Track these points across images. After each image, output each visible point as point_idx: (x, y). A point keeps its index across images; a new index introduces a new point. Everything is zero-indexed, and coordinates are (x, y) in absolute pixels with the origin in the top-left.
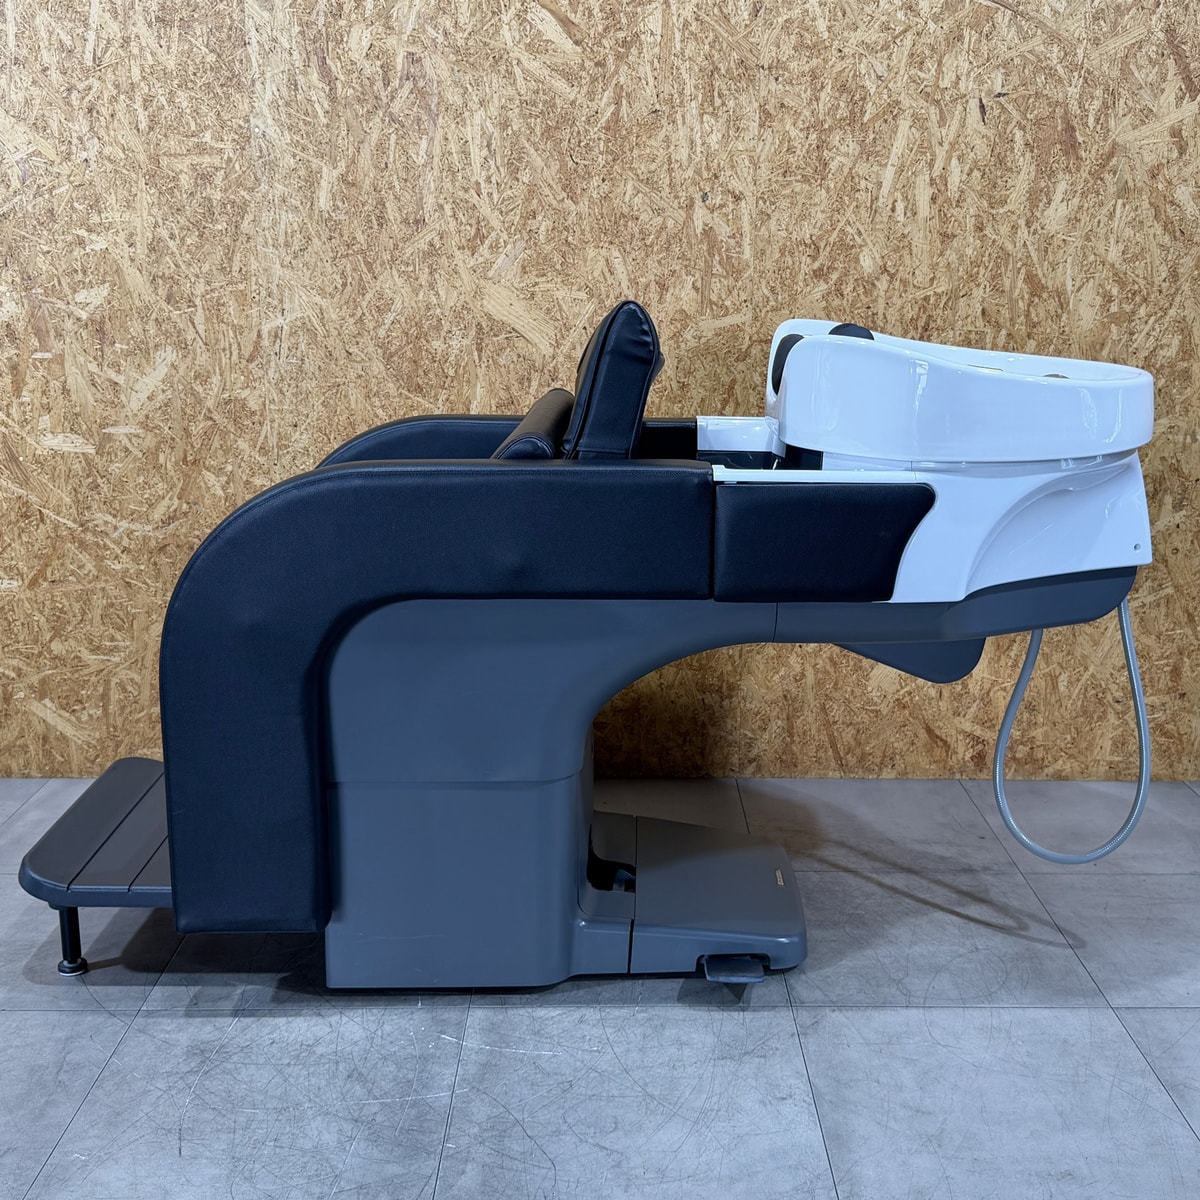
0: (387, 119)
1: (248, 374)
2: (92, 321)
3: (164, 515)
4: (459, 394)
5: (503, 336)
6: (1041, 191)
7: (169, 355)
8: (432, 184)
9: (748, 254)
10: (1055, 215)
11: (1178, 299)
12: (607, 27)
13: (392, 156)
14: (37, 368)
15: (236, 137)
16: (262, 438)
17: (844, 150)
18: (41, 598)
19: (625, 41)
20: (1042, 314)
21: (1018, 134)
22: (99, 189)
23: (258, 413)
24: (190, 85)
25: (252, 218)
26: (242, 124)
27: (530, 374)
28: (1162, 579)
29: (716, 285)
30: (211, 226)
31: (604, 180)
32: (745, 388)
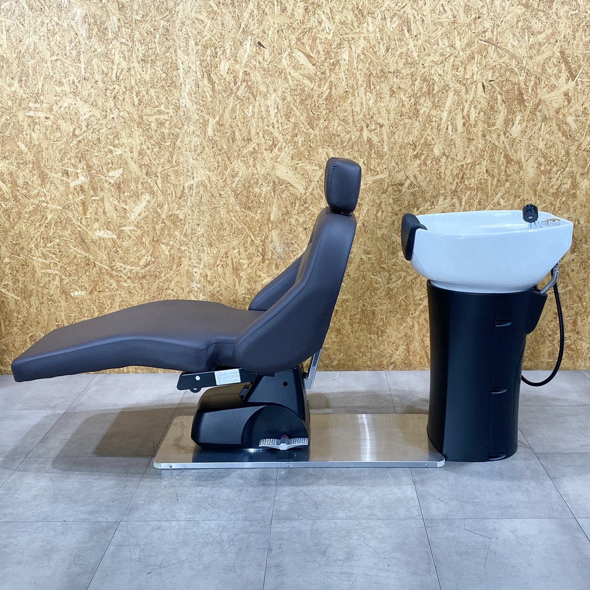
0: (236, 98)
1: (179, 204)
2: (116, 184)
3: (145, 263)
4: (266, 210)
5: (284, 185)
6: (510, 120)
7: (147, 197)
8: (254, 124)
9: (386, 149)
10: (516, 130)
11: (569, 164)
12: (326, 58)
13: (238, 113)
14: (93, 204)
15: (174, 107)
16: (185, 230)
17: (425, 106)
18: (94, 298)
19: (333, 63)
20: (512, 171)
21: (499, 97)
22: (118, 130)
23: (183, 220)
24: (155, 86)
25: (181, 140)
26: (176, 101)
27: (295, 201)
28: (567, 283)
29: (373, 162)
30: (164, 144)
31: (325, 120)
32: (386, 205)
